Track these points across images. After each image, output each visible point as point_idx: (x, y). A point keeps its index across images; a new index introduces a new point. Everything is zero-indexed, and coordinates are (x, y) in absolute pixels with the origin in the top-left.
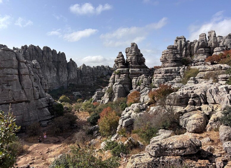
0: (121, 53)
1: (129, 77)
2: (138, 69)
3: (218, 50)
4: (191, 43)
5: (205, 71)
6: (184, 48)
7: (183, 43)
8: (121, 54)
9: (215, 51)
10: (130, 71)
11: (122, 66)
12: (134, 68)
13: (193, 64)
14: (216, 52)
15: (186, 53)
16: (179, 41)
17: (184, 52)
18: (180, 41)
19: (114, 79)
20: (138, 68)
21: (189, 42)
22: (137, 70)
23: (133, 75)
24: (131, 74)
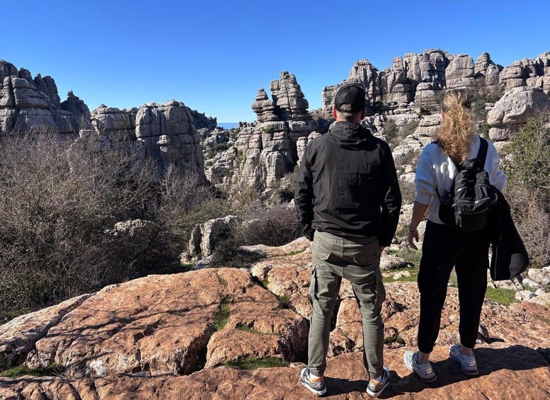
0: (263, 90)
1: (289, 137)
2: (303, 122)
3: (423, 88)
4: (382, 74)
5: (429, 126)
6: (370, 82)
7: (369, 73)
8: (263, 93)
9: (418, 88)
10: (290, 126)
11: (274, 116)
12: (297, 121)
13: (390, 112)
14: (421, 90)
15: (373, 91)
16: (361, 68)
17: (371, 88)
18: (364, 69)
19: (260, 141)
20: (302, 120)
21: (378, 72)
22: (301, 123)
23: (297, 134)
24: (293, 132)
